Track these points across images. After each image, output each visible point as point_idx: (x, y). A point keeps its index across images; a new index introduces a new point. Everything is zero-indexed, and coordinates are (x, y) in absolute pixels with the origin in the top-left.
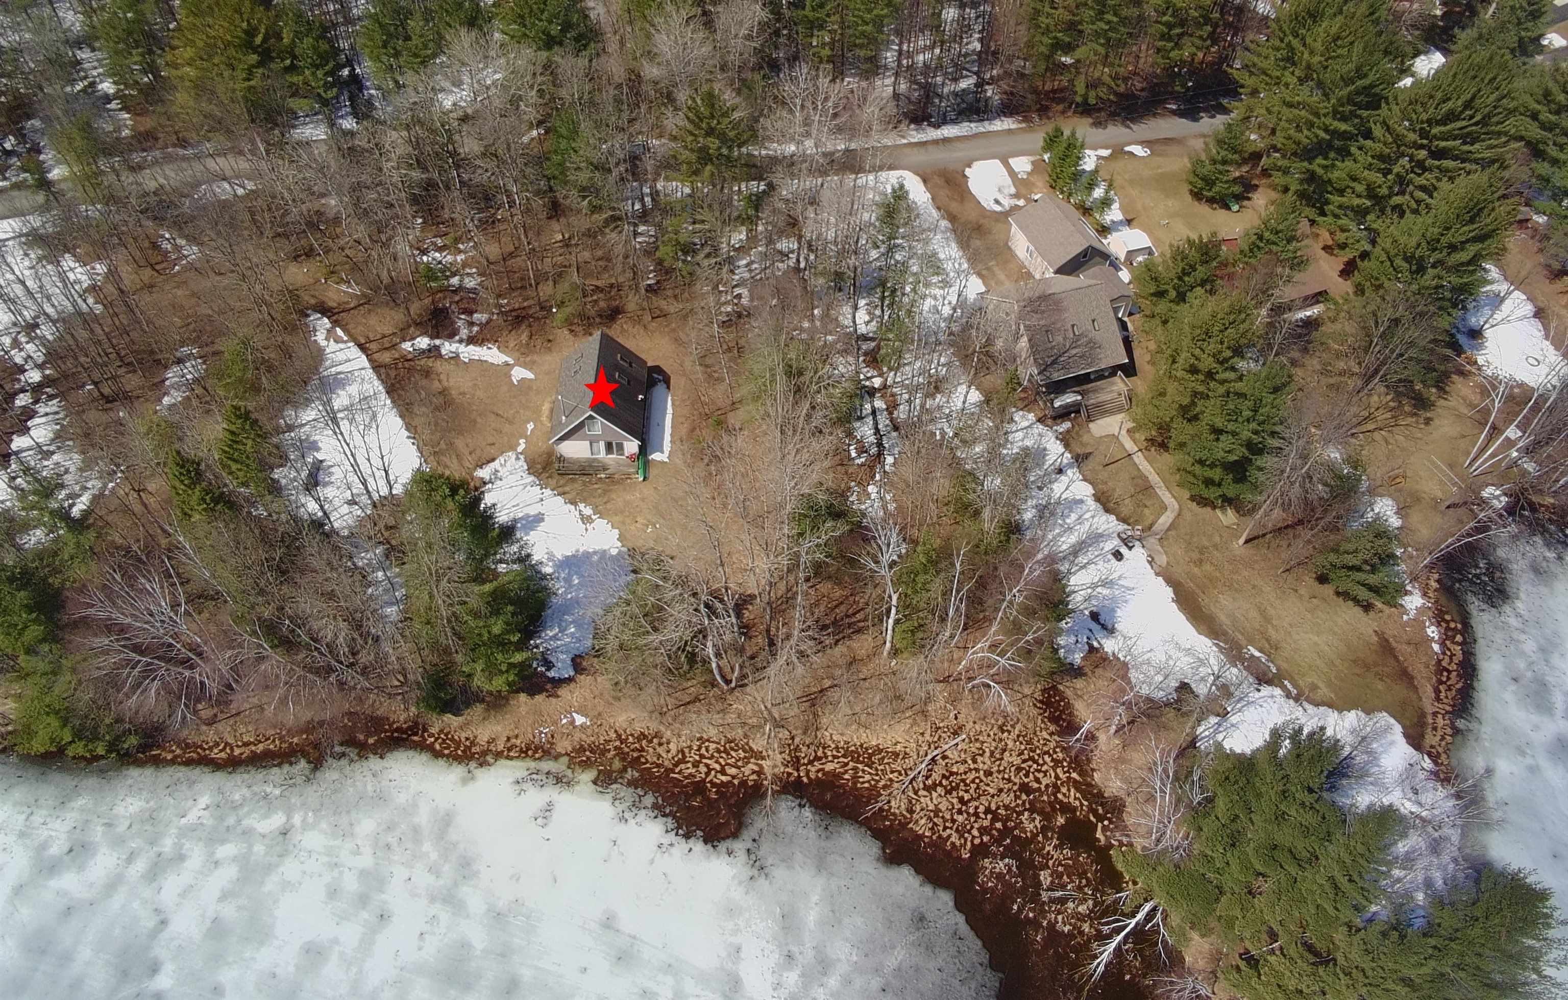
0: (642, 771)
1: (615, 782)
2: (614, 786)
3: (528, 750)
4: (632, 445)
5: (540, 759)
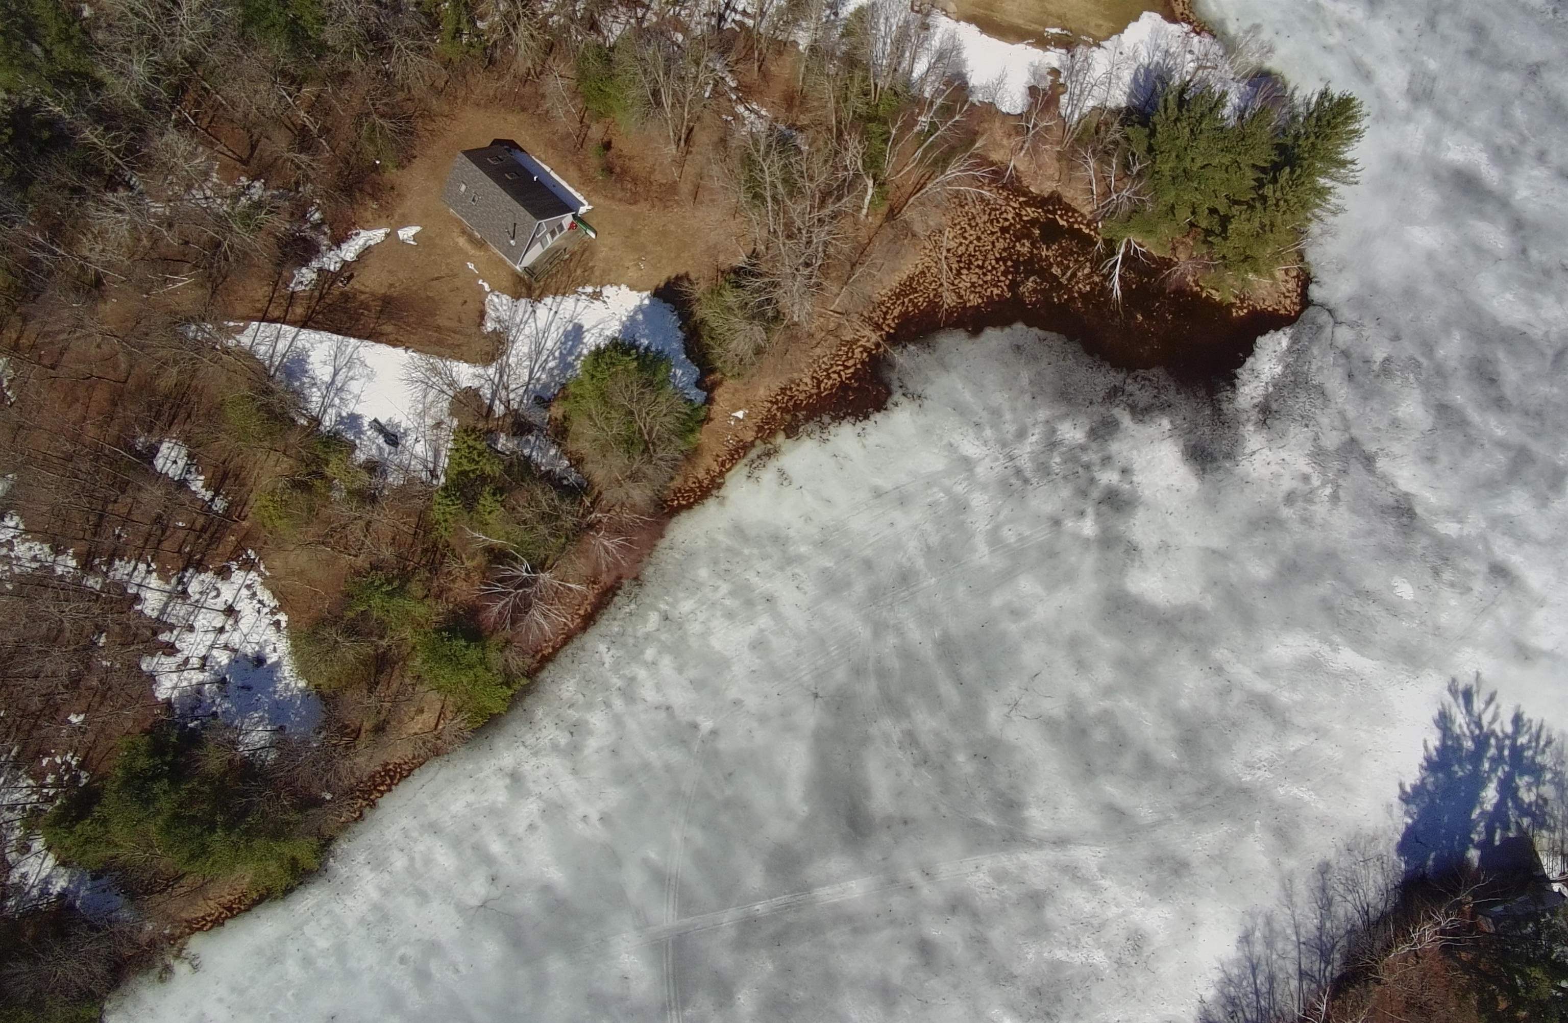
0: (805, 408)
1: (798, 427)
2: (801, 430)
3: (733, 456)
4: (567, 219)
5: (745, 454)
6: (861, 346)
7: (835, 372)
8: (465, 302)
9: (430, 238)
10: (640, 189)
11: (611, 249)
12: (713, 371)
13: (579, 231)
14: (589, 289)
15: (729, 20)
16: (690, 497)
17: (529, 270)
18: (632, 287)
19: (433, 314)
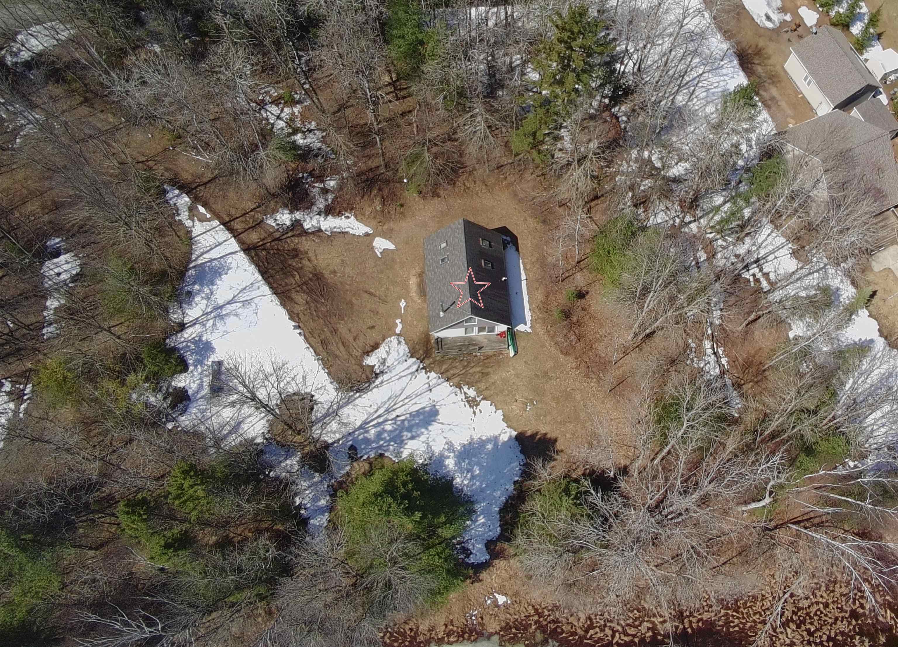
0: (561, 641)
4: (502, 327)
5: (475, 641)
6: (653, 623)
7: (611, 628)
8: (373, 327)
9: (394, 260)
12: (510, 541)
13: (504, 342)
14: (472, 393)
18: (506, 419)
19: (341, 317)
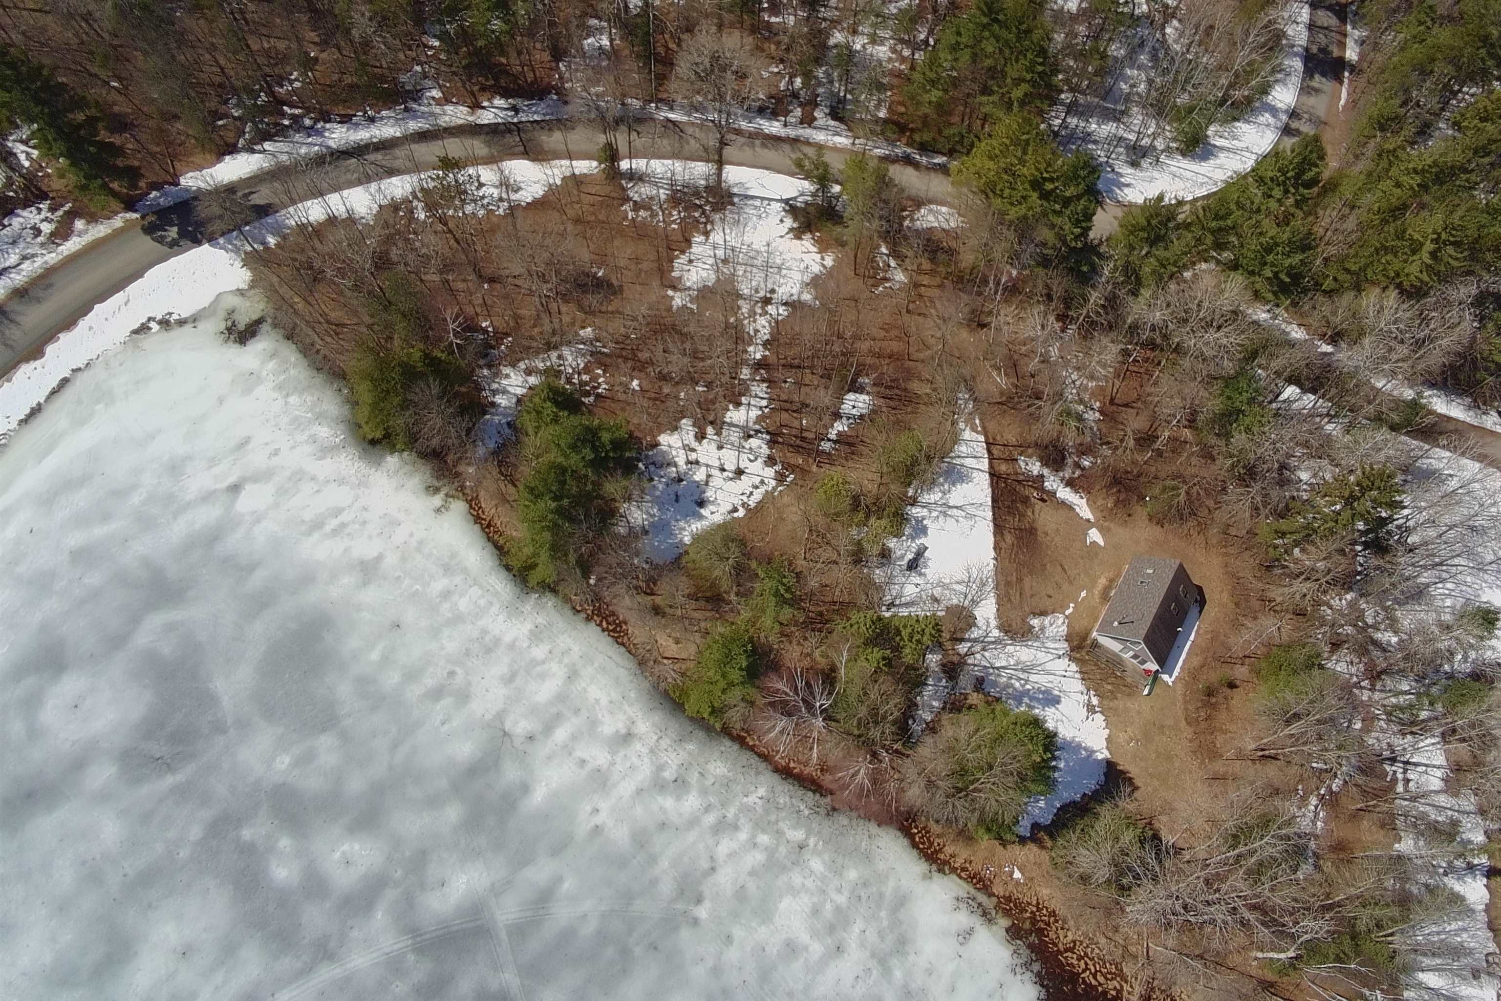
0: (1041, 940)
1: (1020, 939)
2: (1019, 942)
3: (974, 877)
4: (1153, 666)
5: (979, 889)
6: (1122, 987)
7: (1086, 964)
8: (1050, 597)
9: (1096, 554)
10: (1203, 725)
11: (1139, 713)
12: (1052, 837)
13: (1146, 679)
14: (1095, 701)
15: (1394, 768)
16: (923, 843)
17: (1095, 645)
18: (1109, 740)
19: (1031, 573)
